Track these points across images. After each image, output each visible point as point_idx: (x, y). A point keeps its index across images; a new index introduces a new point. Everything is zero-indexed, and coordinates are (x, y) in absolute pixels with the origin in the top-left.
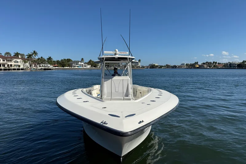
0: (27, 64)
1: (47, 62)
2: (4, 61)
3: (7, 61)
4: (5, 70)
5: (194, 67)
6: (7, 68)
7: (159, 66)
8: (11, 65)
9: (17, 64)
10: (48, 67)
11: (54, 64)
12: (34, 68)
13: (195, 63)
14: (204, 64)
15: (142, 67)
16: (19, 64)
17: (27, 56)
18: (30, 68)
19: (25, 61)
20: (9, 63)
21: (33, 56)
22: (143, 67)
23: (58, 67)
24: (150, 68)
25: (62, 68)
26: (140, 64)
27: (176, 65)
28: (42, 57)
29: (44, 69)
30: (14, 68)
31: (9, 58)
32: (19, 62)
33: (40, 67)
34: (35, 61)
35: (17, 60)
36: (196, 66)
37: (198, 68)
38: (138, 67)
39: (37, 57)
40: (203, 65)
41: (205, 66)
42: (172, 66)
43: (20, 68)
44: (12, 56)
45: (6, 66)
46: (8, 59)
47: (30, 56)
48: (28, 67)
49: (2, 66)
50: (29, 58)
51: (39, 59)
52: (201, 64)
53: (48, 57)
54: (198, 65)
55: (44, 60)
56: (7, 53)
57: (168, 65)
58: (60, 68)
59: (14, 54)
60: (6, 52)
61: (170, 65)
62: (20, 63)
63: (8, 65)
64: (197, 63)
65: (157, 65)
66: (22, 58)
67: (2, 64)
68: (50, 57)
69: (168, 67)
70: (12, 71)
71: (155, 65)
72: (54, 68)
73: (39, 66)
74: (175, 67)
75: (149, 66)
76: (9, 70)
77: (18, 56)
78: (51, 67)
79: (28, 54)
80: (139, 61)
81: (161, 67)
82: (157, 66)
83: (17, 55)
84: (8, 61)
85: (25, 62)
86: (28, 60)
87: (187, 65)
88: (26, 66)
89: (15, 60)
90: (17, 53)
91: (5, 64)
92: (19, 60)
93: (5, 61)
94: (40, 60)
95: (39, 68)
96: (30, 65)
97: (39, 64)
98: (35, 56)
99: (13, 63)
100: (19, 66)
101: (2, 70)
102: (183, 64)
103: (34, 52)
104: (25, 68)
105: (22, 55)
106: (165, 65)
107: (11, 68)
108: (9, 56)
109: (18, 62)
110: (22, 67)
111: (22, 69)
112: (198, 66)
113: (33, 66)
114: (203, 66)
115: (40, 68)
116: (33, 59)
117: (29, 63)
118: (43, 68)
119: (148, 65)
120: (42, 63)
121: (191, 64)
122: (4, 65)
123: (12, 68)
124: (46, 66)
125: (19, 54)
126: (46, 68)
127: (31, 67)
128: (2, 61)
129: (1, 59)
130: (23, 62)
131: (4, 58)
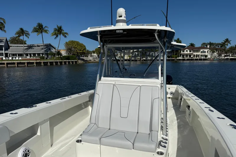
0: (216, 54)
2: (190, 51)
3: (193, 51)
4: (188, 60)
6: (193, 58)
8: (197, 55)
9: (204, 54)
16: (206, 54)
19: (213, 51)
20: (195, 54)
30: (199, 58)
32: (206, 52)
35: (205, 50)
43: (207, 58)
47: (223, 45)
48: (216, 57)
49: (188, 56)
62: (208, 53)
63: (194, 56)
66: (210, 48)
67: (188, 55)
83: (204, 46)
84: (195, 51)
86: (217, 49)
88: (214, 56)
89: (202, 50)
91: (192, 55)
92: (206, 50)
93: (192, 51)
94: (230, 49)
96: (219, 55)
99: (199, 54)
100: (206, 56)
109: (205, 52)
110: (209, 57)
122: (190, 56)
125: (207, 43)
128: (188, 52)
129: (188, 50)
130: (210, 52)
131: (191, 49)
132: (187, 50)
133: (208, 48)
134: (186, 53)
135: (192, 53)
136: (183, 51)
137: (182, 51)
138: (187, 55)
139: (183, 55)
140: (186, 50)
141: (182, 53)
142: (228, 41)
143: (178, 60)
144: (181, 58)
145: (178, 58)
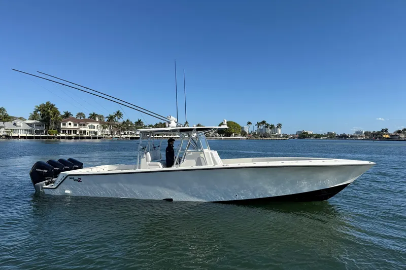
0: (107, 130)
1: (135, 127)
2: (75, 125)
4: (76, 138)
5: (380, 138)
6: (80, 136)
7: (314, 135)
8: (85, 132)
9: (93, 130)
10: (137, 135)
12: (117, 136)
13: (382, 131)
14: (399, 132)
15: (283, 136)
16: (96, 130)
17: (107, 119)
18: (110, 136)
19: (104, 126)
20: (83, 129)
21: (116, 118)
22: (286, 136)
24: (299, 138)
26: (280, 132)
27: (347, 134)
28: (128, 121)
29: (132, 138)
30: (88, 136)
31: (82, 121)
32: (96, 127)
33: (125, 134)
34: (118, 125)
35: (94, 124)
36: (384, 136)
37: (388, 139)
38: (277, 136)
39: (121, 121)
40: (398, 134)
41: (402, 136)
42: (339, 134)
43: (97, 136)
44: (87, 118)
45: (78, 133)
46: (81, 123)
47: (111, 118)
48: (108, 135)
49: (72, 132)
50: (109, 121)
51: (124, 122)
52: (395, 132)
53: (137, 121)
54: (389, 134)
55: (132, 125)
56: (80, 114)
57: (332, 134)
59: (89, 116)
60: (78, 112)
61: (335, 134)
63: (81, 132)
64: (386, 130)
65: (311, 133)
66: (101, 122)
67: (72, 130)
68: (140, 120)
69: (331, 137)
71: (307, 133)
73: (123, 133)
74: (344, 137)
75: (297, 134)
76: (82, 138)
77: (95, 119)
79: (109, 116)
80: (279, 126)
81: (318, 136)
82: (311, 135)
83: (93, 117)
84: (81, 125)
85: (104, 128)
86: (109, 124)
87: (366, 133)
88: (105, 133)
89: (90, 124)
90: (94, 113)
91: (77, 130)
92: (96, 125)
93: (78, 125)
94: (125, 125)
95: (123, 136)
96: (111, 132)
97: (123, 130)
98: (119, 118)
99: (87, 129)
100: (96, 133)
101: (72, 138)
102: (359, 133)
103: (118, 112)
104: (104, 136)
105: (101, 117)
106: (327, 134)
107: (84, 135)
108: (82, 118)
109: (94, 127)
110: (99, 134)
111: (99, 138)
112: (387, 136)
113: (115, 133)
114: (397, 136)
115: (126, 136)
116: (116, 123)
117: (110, 128)
118: (129, 136)
119: (295, 134)
120: (128, 129)
121: (374, 132)
122: (75, 132)
123: (86, 136)
124: (133, 134)
125: (96, 115)
126: (134, 136)
127: (112, 135)
128: (72, 126)
129: (72, 123)
130: (100, 127)
131: (76, 121)
132: (70, 122)
133: (97, 122)
134: (69, 127)
135: (77, 127)
136: (64, 125)
137: (62, 124)
138: (70, 132)
139: (63, 131)
140: (68, 122)
141: (62, 126)
142: (119, 114)
143: (59, 138)
144: (64, 135)
145: (58, 136)
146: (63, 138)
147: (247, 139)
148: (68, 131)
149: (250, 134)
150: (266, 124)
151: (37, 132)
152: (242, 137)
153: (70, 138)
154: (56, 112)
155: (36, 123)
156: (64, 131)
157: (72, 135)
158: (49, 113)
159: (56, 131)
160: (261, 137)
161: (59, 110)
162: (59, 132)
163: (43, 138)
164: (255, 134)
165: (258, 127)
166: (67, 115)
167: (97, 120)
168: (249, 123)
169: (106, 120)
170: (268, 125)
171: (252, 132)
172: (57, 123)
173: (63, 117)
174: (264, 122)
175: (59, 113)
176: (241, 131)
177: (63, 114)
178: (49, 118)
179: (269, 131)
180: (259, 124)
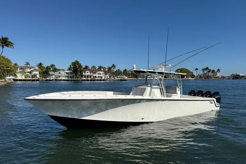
0: (108, 75)
1: (123, 73)
4: (91, 80)
6: (93, 79)
7: (245, 76)
8: (96, 77)
9: (100, 75)
10: (124, 78)
11: (129, 76)
12: (113, 79)
15: (221, 78)
16: (101, 76)
18: (109, 79)
20: (95, 75)
21: (112, 68)
22: (223, 77)
23: (132, 78)
24: (233, 79)
25: (135, 79)
28: (119, 70)
29: (121, 80)
30: (97, 79)
31: (94, 70)
32: (101, 74)
34: (113, 73)
35: (100, 72)
38: (216, 77)
39: (115, 70)
43: (102, 79)
44: (97, 69)
45: (92, 77)
47: (110, 69)
48: (108, 78)
51: (117, 71)
53: (124, 70)
55: (121, 72)
56: (93, 67)
58: (134, 79)
59: (98, 67)
63: (94, 77)
65: (242, 75)
66: (104, 71)
68: (126, 69)
70: (97, 81)
71: (239, 75)
72: (129, 79)
73: (116, 77)
75: (231, 76)
76: (94, 80)
78: (126, 78)
79: (108, 67)
80: (218, 70)
82: (242, 77)
83: (100, 68)
84: (94, 73)
85: (106, 74)
86: (108, 72)
88: (106, 77)
89: (98, 72)
90: (100, 66)
92: (101, 73)
93: (92, 73)
94: (117, 72)
95: (116, 79)
96: (110, 77)
97: (116, 75)
99: (97, 75)
100: (101, 77)
104: (106, 79)
105: (104, 68)
108: (94, 69)
110: (103, 78)
111: (103, 80)
113: (112, 77)
115: (118, 79)
116: (112, 71)
118: (120, 79)
120: (119, 74)
122: (90, 77)
123: (96, 79)
124: (122, 77)
125: (102, 67)
127: (110, 78)
128: (89, 74)
129: (89, 72)
130: (104, 74)
131: (91, 71)
132: (88, 71)
134: (87, 74)
135: (92, 74)
136: (85, 73)
138: (88, 77)
140: (87, 72)
141: (84, 74)
142: (114, 66)
143: (82, 80)
144: (85, 79)
145: (82, 79)
146: (84, 80)
147: (195, 80)
148: (87, 76)
149: (197, 76)
150: (209, 69)
151: (71, 77)
152: (191, 79)
153: (88, 80)
154: (80, 66)
155: (70, 72)
156: (85, 77)
157: (89, 79)
158: (76, 66)
159: (81, 76)
160: (205, 78)
161: (82, 65)
162: (82, 77)
163: (74, 80)
164: (200, 77)
165: (203, 72)
166: (87, 67)
167: (102, 70)
168: (197, 69)
169: (107, 70)
170: (210, 70)
171: (199, 75)
172: (81, 72)
173: (84, 68)
174: (207, 68)
175: (82, 66)
176: (191, 74)
177: (84, 67)
178: (77, 69)
179: (211, 74)
180: (203, 70)
